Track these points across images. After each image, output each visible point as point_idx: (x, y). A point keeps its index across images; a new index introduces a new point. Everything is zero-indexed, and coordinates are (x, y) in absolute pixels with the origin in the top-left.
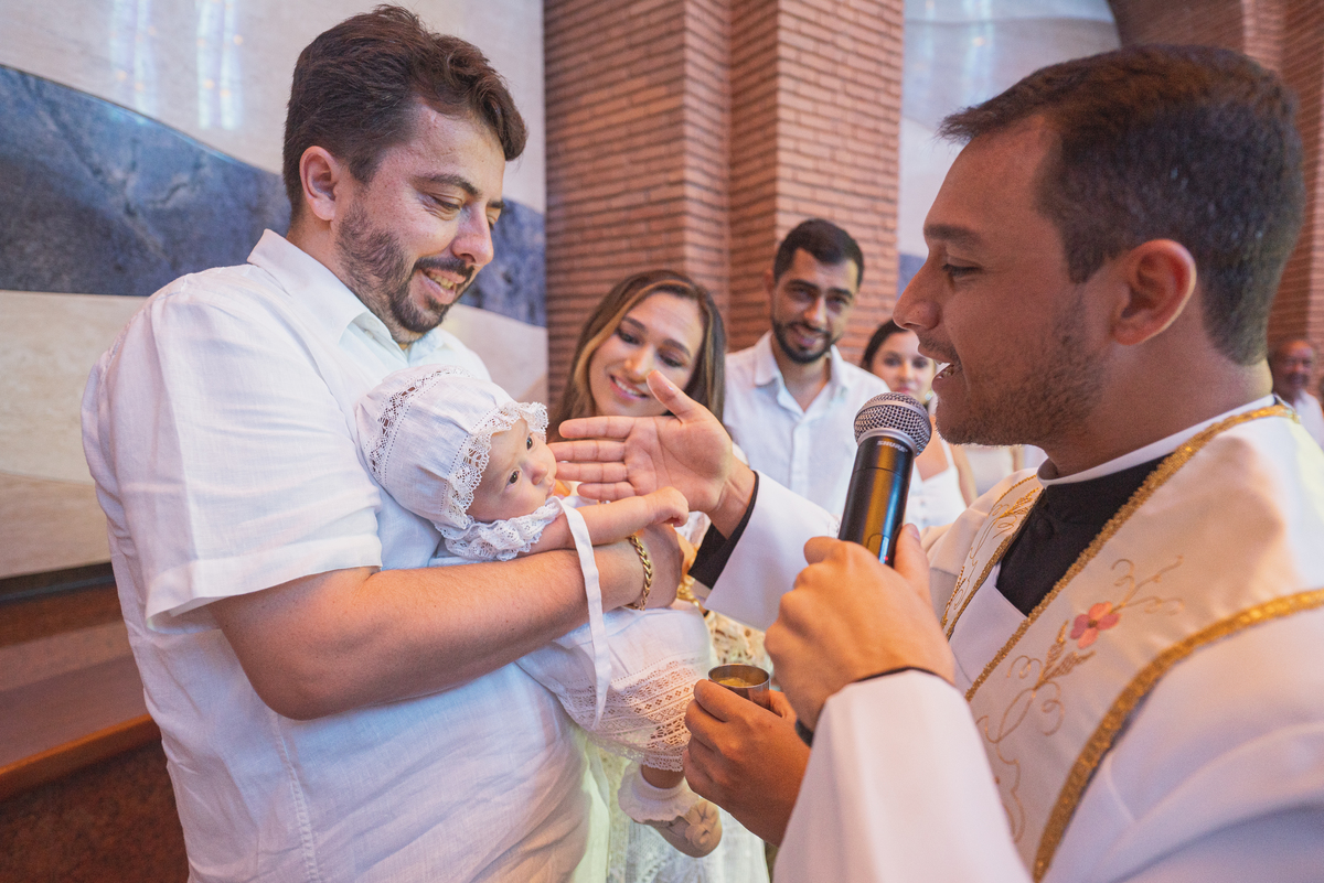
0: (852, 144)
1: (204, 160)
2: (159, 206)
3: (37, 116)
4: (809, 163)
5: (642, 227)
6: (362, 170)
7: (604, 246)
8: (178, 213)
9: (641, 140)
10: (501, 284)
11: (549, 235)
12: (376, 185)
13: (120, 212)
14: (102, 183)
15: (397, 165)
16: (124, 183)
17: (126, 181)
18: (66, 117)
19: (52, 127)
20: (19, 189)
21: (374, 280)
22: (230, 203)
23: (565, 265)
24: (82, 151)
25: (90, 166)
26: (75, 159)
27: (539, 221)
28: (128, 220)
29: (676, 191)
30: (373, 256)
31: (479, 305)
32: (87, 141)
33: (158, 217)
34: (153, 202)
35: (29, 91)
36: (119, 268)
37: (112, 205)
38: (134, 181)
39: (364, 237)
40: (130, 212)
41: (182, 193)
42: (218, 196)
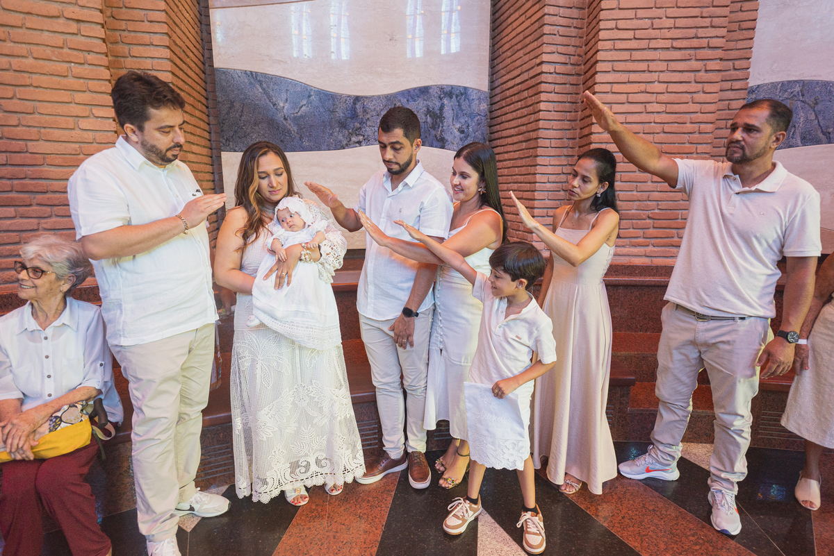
1: (312, 93)
2: (296, 115)
3: (256, 88)
8: (302, 116)
10: (457, 133)
11: (490, 104)
13: (282, 119)
14: (277, 109)
17: (285, 106)
18: (265, 85)
19: (260, 90)
20: (251, 115)
22: (322, 110)
24: (270, 98)
25: (272, 103)
26: (268, 101)
31: (443, 147)
32: (271, 93)
33: (295, 119)
34: (293, 114)
35: (253, 78)
36: (282, 141)
37: (279, 117)
38: (287, 106)
40: (285, 119)
41: (304, 108)
42: (317, 107)
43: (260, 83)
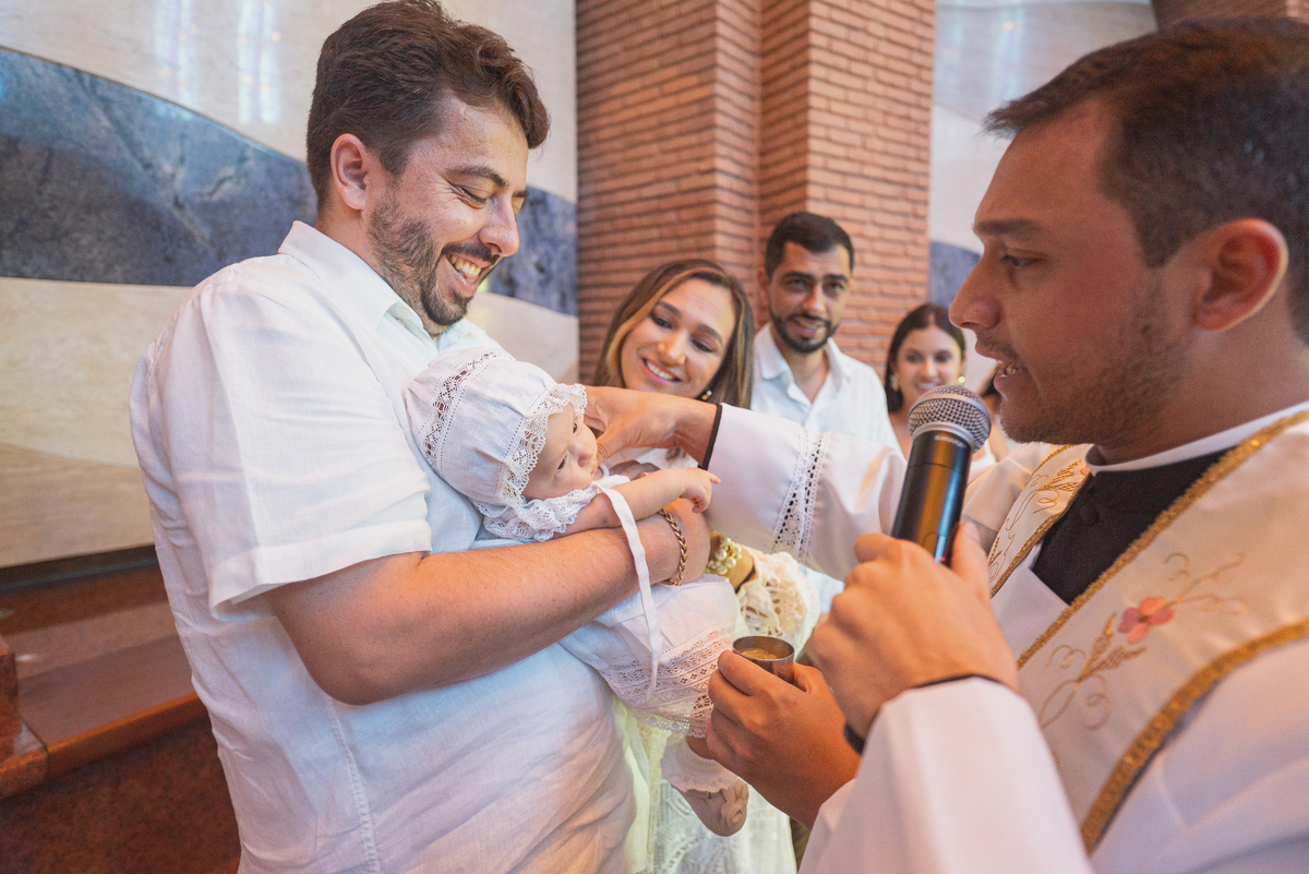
0: (883, 132)
1: (249, 153)
2: (206, 199)
3: (92, 113)
4: (840, 151)
5: (671, 216)
6: (393, 164)
7: (635, 235)
8: (224, 205)
9: (672, 130)
10: (533, 272)
11: (580, 225)
12: (408, 176)
13: (169, 205)
14: (153, 177)
15: (428, 158)
16: (173, 176)
17: (175, 176)
18: (119, 113)
19: (106, 122)
20: (74, 184)
21: (407, 269)
22: (273, 195)
23: (596, 254)
24: (133, 146)
25: (141, 160)
26: (127, 154)
27: (571, 210)
28: (176, 213)
29: (706, 180)
30: (405, 246)
31: (512, 295)
32: (138, 136)
33: (205, 208)
34: (201, 195)
35: (84, 88)
37: (162, 199)
38: (182, 174)
39: (396, 227)
40: (178, 205)
41: (227, 186)
42: (262, 189)
43: (107, 105)
